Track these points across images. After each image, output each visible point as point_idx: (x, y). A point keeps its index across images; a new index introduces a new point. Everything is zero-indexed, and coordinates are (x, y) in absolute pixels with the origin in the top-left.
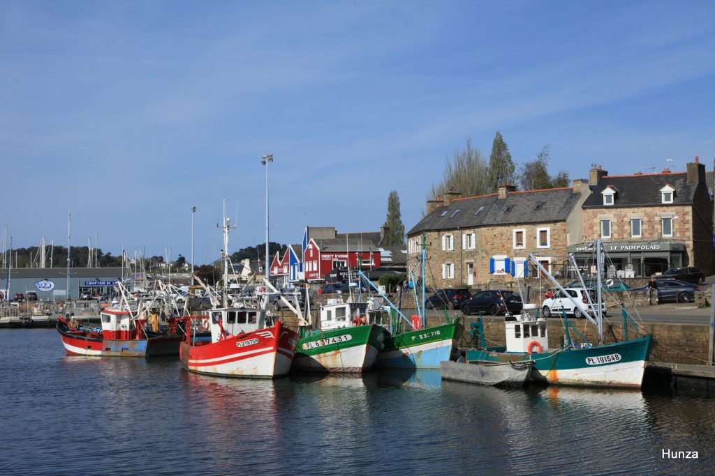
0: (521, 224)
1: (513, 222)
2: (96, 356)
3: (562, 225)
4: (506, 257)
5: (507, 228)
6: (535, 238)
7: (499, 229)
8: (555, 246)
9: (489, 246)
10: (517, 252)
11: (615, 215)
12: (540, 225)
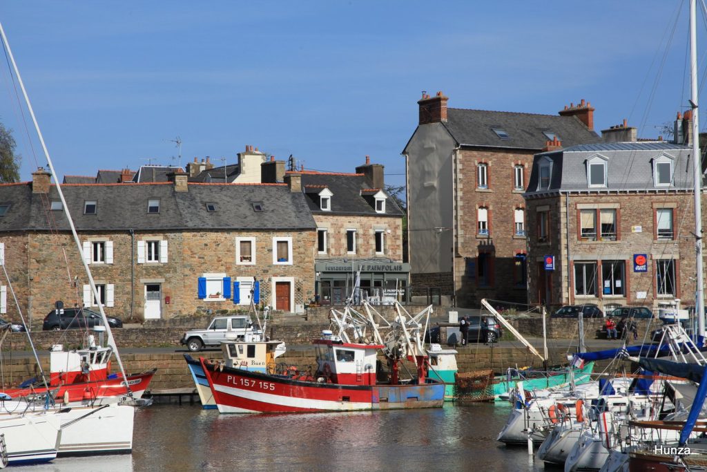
0: (248, 230)
1: (236, 226)
2: (361, 410)
3: (310, 235)
4: (224, 275)
5: (226, 235)
6: (270, 250)
7: (213, 235)
8: (301, 262)
9: (195, 260)
10: (242, 269)
11: (332, 224)
12: (278, 234)
